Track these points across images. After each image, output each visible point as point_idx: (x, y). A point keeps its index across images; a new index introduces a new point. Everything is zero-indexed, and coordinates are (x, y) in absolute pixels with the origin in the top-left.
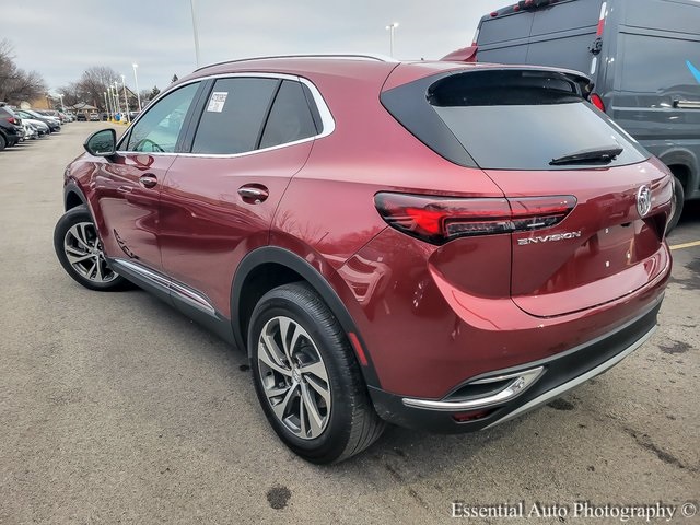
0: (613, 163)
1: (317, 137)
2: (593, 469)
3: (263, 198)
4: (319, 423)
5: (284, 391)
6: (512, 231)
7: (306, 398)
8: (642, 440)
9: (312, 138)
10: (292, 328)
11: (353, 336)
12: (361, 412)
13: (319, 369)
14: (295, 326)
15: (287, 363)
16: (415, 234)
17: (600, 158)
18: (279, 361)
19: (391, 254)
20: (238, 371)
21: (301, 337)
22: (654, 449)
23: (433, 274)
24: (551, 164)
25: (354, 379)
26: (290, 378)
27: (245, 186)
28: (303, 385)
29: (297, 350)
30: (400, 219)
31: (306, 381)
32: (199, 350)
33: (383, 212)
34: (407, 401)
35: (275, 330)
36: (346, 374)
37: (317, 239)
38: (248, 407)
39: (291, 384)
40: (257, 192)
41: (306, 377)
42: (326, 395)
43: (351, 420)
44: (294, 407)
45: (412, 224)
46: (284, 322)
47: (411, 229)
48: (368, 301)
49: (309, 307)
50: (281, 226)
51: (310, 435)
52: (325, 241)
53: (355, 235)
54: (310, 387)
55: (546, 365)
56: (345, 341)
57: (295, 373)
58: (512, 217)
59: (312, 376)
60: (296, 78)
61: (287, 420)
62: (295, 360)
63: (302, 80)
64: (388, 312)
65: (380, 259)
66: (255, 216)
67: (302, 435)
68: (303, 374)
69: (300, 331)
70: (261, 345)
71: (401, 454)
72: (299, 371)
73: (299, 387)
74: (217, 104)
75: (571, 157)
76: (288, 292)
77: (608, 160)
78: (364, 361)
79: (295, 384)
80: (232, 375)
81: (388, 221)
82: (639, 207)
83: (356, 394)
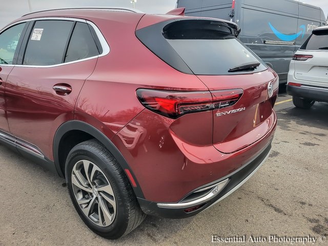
0: (255, 70)
1: (100, 56)
2: (247, 221)
3: (69, 92)
4: (109, 218)
5: (88, 201)
6: (213, 109)
7: (101, 204)
8: (266, 202)
9: (97, 57)
10: (91, 167)
11: (127, 171)
12: (133, 211)
13: (108, 189)
14: (93, 166)
15: (89, 185)
16: (158, 112)
17: (250, 68)
18: (85, 184)
19: (145, 122)
20: (61, 187)
21: (97, 171)
22: (272, 206)
23: (172, 135)
24: (229, 71)
25: (129, 194)
26: (91, 194)
27: (56, 85)
28: (99, 197)
29: (95, 178)
30: (151, 104)
31: (101, 195)
32: (38, 177)
33: (141, 100)
34: (159, 204)
35: (81, 168)
36: (125, 192)
37: (103, 114)
38: (68, 208)
39: (93, 197)
40: (65, 88)
41: (101, 193)
42: (113, 203)
43: (128, 216)
44: (95, 209)
45: (157, 106)
46: (86, 164)
47: (157, 109)
48: (134, 147)
49: (101, 155)
50: (81, 107)
51: (105, 224)
52: (107, 115)
53: (124, 111)
54: (103, 199)
55: (230, 178)
56: (123, 173)
57: (94, 191)
58: (213, 102)
59: (104, 192)
60: (84, 21)
61: (91, 216)
62: (94, 184)
63: (88, 22)
64: (146, 151)
65: (139, 124)
66: (66, 101)
67: (100, 224)
68: (99, 192)
69: (96, 168)
70: (73, 176)
71: (154, 225)
72: (96, 190)
73: (97, 198)
74: (37, 35)
75: (238, 68)
76: (87, 146)
77: (253, 69)
78: (134, 185)
79: (95, 197)
80: (57, 190)
81: (144, 105)
82: (269, 92)
83: (131, 202)
